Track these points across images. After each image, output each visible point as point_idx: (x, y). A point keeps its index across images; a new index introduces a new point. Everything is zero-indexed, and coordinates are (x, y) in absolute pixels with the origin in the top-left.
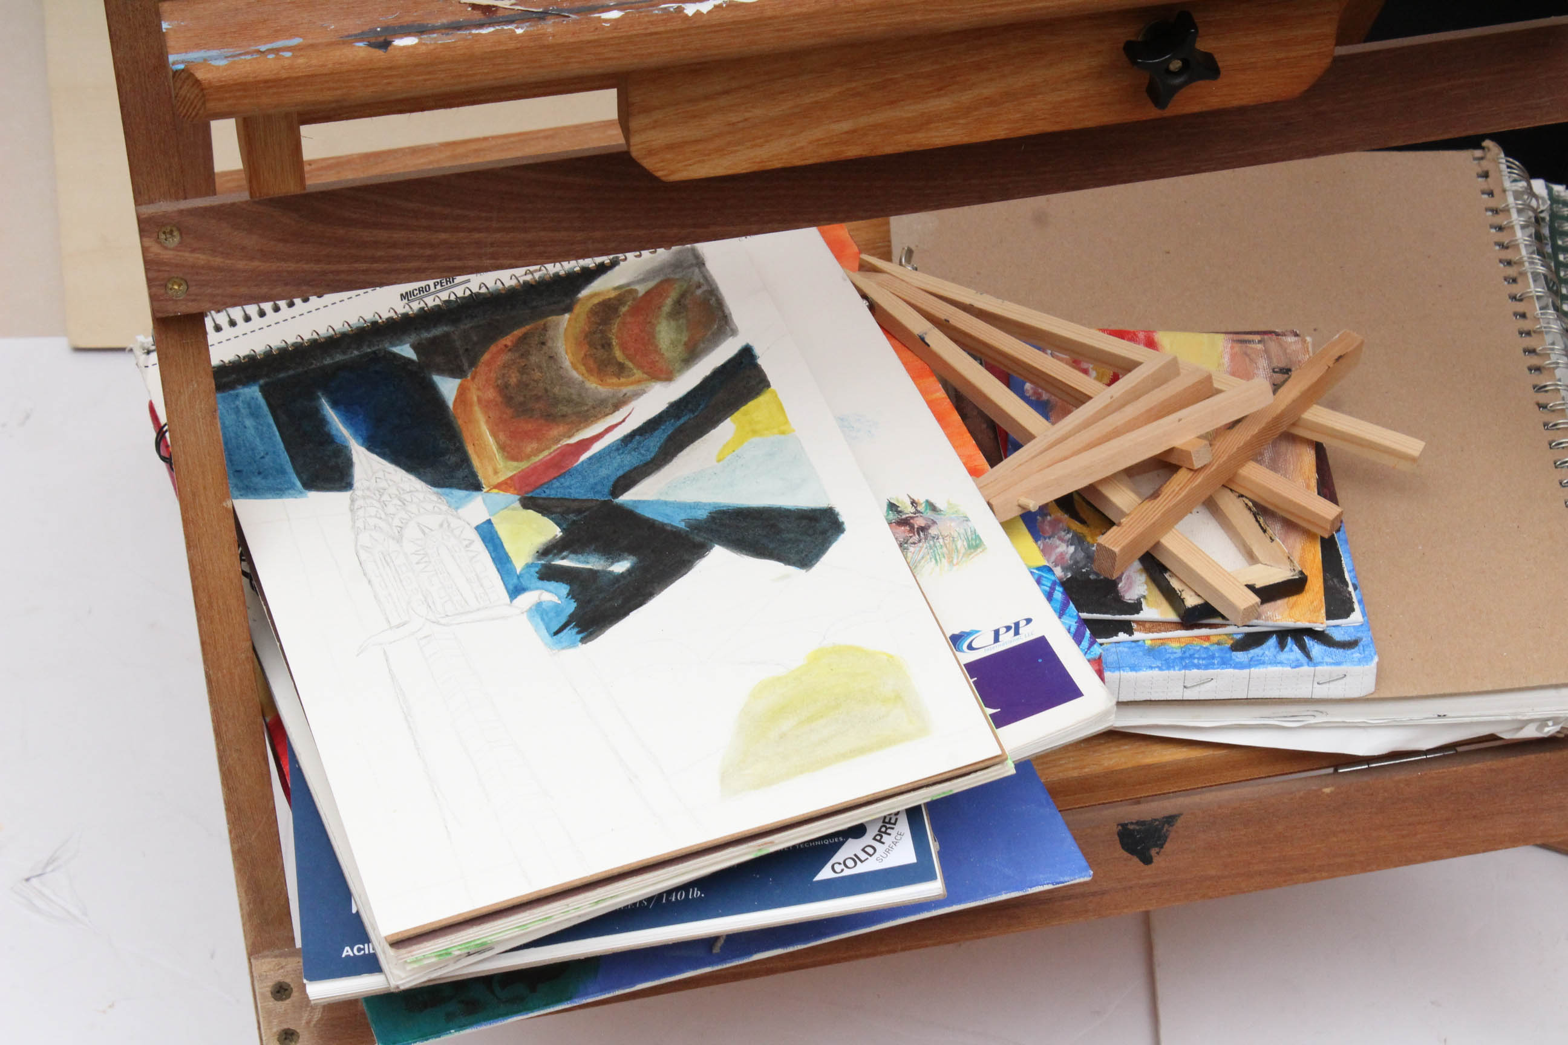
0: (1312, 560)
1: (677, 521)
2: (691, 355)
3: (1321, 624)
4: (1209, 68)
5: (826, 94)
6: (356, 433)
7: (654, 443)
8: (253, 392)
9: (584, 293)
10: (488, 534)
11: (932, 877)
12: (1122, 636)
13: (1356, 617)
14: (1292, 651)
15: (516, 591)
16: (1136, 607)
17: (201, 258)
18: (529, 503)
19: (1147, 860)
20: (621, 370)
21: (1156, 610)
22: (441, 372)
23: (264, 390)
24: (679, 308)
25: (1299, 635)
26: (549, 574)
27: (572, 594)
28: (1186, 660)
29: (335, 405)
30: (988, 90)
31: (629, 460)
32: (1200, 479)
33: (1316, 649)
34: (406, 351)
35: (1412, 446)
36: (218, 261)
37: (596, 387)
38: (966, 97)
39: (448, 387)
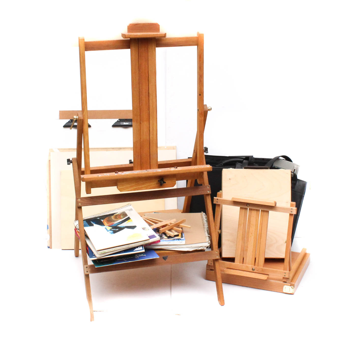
0: (180, 235)
1: (122, 227)
2: (124, 218)
3: (180, 238)
4: (165, 183)
5: (134, 184)
6: (94, 223)
7: (121, 223)
8: (85, 221)
9: (115, 214)
10: (106, 228)
11: (144, 250)
12: (162, 239)
13: (184, 238)
14: (178, 240)
15: (108, 231)
16: (164, 237)
17: (82, 202)
18: (109, 226)
19: (165, 260)
20: (118, 219)
21: (166, 237)
22: (101, 219)
23: (86, 221)
24: (123, 215)
25: (178, 239)
26: (111, 230)
27: (113, 231)
28: (168, 241)
29: (92, 222)
30: (147, 185)
31: (118, 224)
32: (169, 226)
33: (180, 240)
34: (98, 218)
35: (189, 226)
36: (83, 202)
37: (115, 220)
38: (145, 185)
39: (102, 220)
